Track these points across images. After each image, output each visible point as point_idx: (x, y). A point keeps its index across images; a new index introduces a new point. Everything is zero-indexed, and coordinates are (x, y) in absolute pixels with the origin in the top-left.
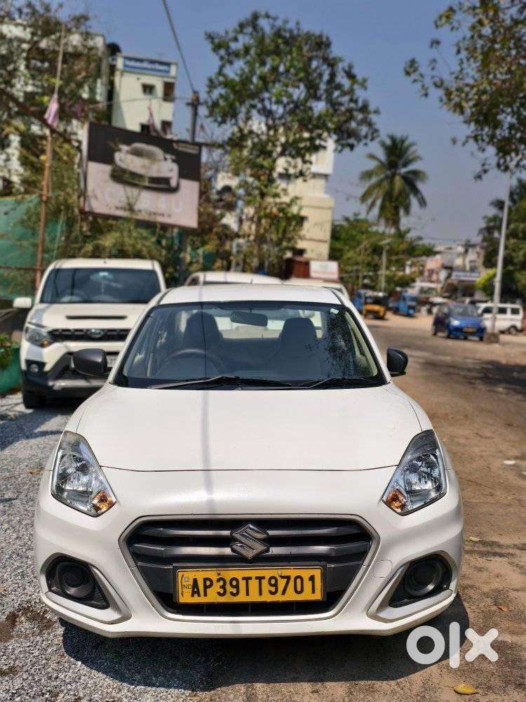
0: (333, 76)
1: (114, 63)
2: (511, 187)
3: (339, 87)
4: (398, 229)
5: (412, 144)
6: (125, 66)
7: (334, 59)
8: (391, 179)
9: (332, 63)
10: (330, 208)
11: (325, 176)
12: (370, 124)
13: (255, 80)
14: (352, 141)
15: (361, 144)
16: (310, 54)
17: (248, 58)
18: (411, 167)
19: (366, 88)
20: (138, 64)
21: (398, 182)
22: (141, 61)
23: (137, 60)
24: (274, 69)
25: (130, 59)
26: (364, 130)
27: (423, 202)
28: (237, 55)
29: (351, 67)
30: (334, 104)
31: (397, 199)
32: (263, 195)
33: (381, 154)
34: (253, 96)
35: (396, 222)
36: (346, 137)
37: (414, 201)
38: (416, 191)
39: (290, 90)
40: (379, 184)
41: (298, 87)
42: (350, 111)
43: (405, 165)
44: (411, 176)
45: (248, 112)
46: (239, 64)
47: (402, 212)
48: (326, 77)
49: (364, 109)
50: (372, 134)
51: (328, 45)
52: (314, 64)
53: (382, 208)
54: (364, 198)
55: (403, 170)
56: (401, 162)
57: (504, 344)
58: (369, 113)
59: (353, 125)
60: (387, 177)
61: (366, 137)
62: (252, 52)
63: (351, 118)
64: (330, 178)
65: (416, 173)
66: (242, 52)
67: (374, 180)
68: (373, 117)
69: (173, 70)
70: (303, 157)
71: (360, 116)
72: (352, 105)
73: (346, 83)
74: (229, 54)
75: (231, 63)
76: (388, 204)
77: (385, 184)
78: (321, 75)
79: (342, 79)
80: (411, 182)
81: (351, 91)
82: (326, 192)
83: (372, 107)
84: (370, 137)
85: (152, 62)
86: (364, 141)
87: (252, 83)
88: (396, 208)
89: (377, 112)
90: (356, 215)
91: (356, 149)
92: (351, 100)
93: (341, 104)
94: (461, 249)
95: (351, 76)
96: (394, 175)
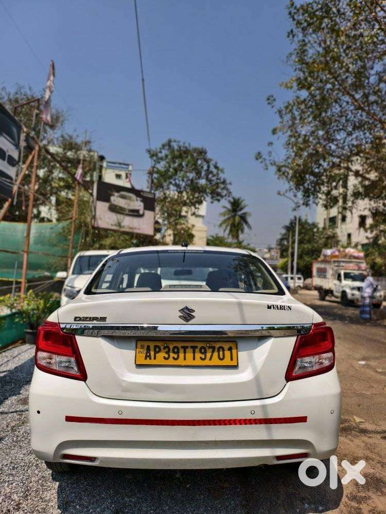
0: (209, 167)
1: (102, 164)
2: (291, 220)
3: (211, 172)
4: (238, 240)
5: (243, 201)
6: (107, 166)
7: (209, 159)
8: (234, 217)
9: (208, 161)
10: (206, 231)
11: (202, 217)
12: (227, 190)
13: (171, 170)
14: (218, 198)
15: (224, 199)
16: (197, 157)
17: (167, 160)
18: (243, 211)
19: (224, 173)
20: (114, 165)
21: (237, 218)
22: (115, 163)
23: (113, 163)
24: (180, 165)
25: (109, 162)
26: (224, 192)
27: (249, 227)
28: (162, 159)
29: (216, 163)
30: (209, 181)
31: (238, 226)
32: (176, 224)
33: (229, 206)
34: (170, 177)
35: (237, 237)
36: (216, 195)
37: (245, 227)
38: (246, 222)
39: (188, 174)
40: (229, 219)
41: (192, 173)
42: (217, 184)
43: (240, 210)
44: (243, 215)
45: (168, 185)
46: (163, 163)
47: (240, 232)
48: (205, 167)
49: (224, 182)
50: (229, 194)
51: (206, 153)
52: (199, 162)
53: (231, 231)
54: (221, 225)
55: (240, 213)
56: (239, 209)
57: (301, 295)
58: (226, 184)
59: (219, 190)
60: (232, 216)
61: (225, 196)
62: (169, 157)
63: (217, 187)
64: (205, 218)
65: (245, 214)
66: (164, 157)
67: (226, 217)
68: (229, 187)
69: (130, 168)
70: (195, 206)
71: (222, 186)
72: (218, 181)
73: (215, 171)
74: (158, 159)
75: (159, 163)
76: (233, 228)
77: (231, 219)
78: (202, 167)
79: (212, 168)
80: (243, 218)
81: (218, 174)
82: (203, 224)
83: (228, 181)
84: (227, 196)
85: (120, 164)
86: (225, 198)
87: (169, 171)
88: (238, 230)
89: (230, 184)
90: (217, 235)
91: (221, 202)
92: (217, 179)
93: (213, 181)
94: (266, 250)
95: (216, 167)
96: (235, 215)
